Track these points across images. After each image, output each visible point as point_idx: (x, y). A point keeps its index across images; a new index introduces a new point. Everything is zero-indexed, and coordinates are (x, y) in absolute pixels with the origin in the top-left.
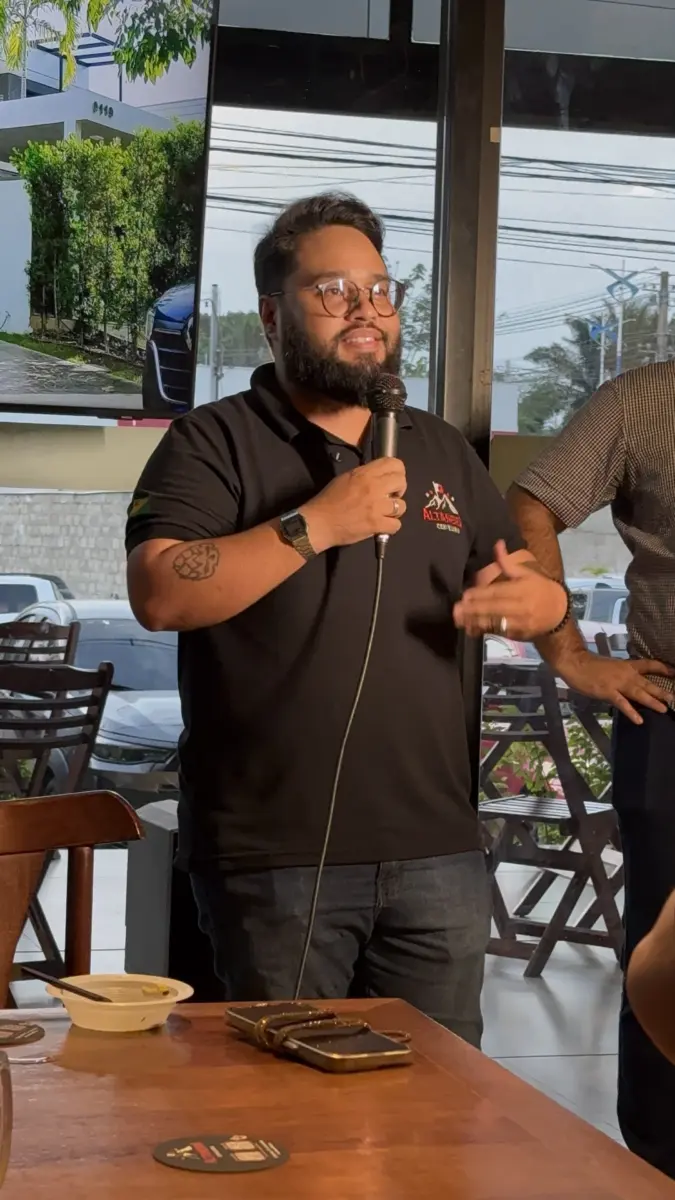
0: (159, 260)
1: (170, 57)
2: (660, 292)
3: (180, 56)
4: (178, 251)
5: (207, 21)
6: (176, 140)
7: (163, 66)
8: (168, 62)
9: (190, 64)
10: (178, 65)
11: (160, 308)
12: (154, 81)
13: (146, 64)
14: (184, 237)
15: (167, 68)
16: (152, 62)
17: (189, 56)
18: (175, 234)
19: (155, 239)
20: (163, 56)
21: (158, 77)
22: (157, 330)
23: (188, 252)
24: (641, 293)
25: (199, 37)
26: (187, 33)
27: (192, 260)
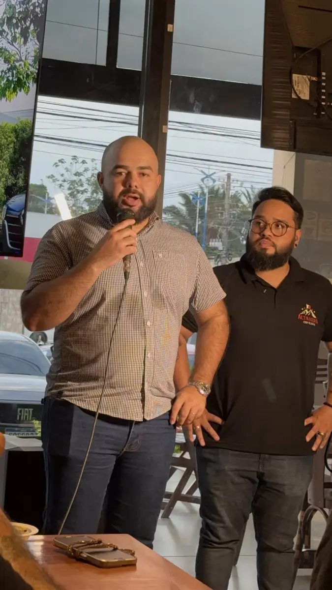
0: (9, 183)
1: (18, 90)
2: (227, 183)
3: (22, 90)
4: (18, 179)
5: (35, 74)
6: (19, 128)
7: (14, 94)
8: (17, 92)
9: (27, 93)
10: (21, 94)
11: (9, 205)
12: (10, 101)
13: (7, 93)
14: (21, 173)
15: (16, 95)
16: (10, 92)
17: (27, 90)
18: (17, 171)
19: (8, 173)
20: (15, 90)
21: (12, 99)
22: (7, 215)
23: (23, 179)
24: (217, 183)
25: (31, 81)
26: (26, 79)
27: (25, 183)
